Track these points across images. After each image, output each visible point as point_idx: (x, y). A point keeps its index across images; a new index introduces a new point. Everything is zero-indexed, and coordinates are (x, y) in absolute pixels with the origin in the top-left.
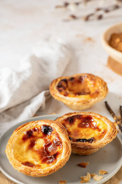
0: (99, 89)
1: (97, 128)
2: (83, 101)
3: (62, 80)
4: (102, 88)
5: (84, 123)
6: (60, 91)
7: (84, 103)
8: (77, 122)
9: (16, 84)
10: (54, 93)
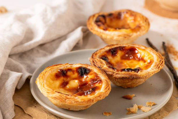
0: (140, 24)
1: (142, 59)
2: (125, 35)
3: (99, 16)
4: (143, 22)
5: (127, 55)
6: (99, 26)
8: (119, 54)
10: (92, 28)
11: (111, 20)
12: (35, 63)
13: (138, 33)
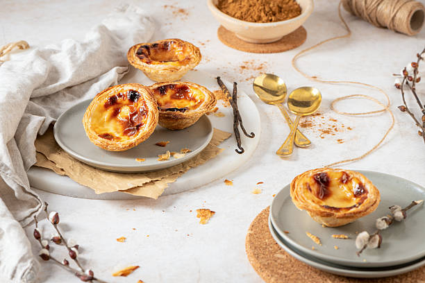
0: (190, 56)
3: (142, 47)
4: (193, 54)
5: (178, 94)
6: (141, 59)
7: (172, 70)
8: (169, 93)
9: (81, 56)
10: (133, 61)
11: (156, 52)
12: (60, 108)
13: (188, 66)
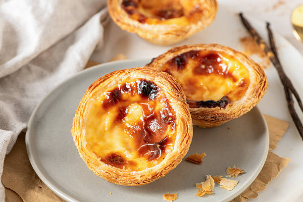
1: (229, 75)
2: (176, 31)
5: (203, 67)
6: (130, 13)
7: (178, 34)
10: (118, 18)
